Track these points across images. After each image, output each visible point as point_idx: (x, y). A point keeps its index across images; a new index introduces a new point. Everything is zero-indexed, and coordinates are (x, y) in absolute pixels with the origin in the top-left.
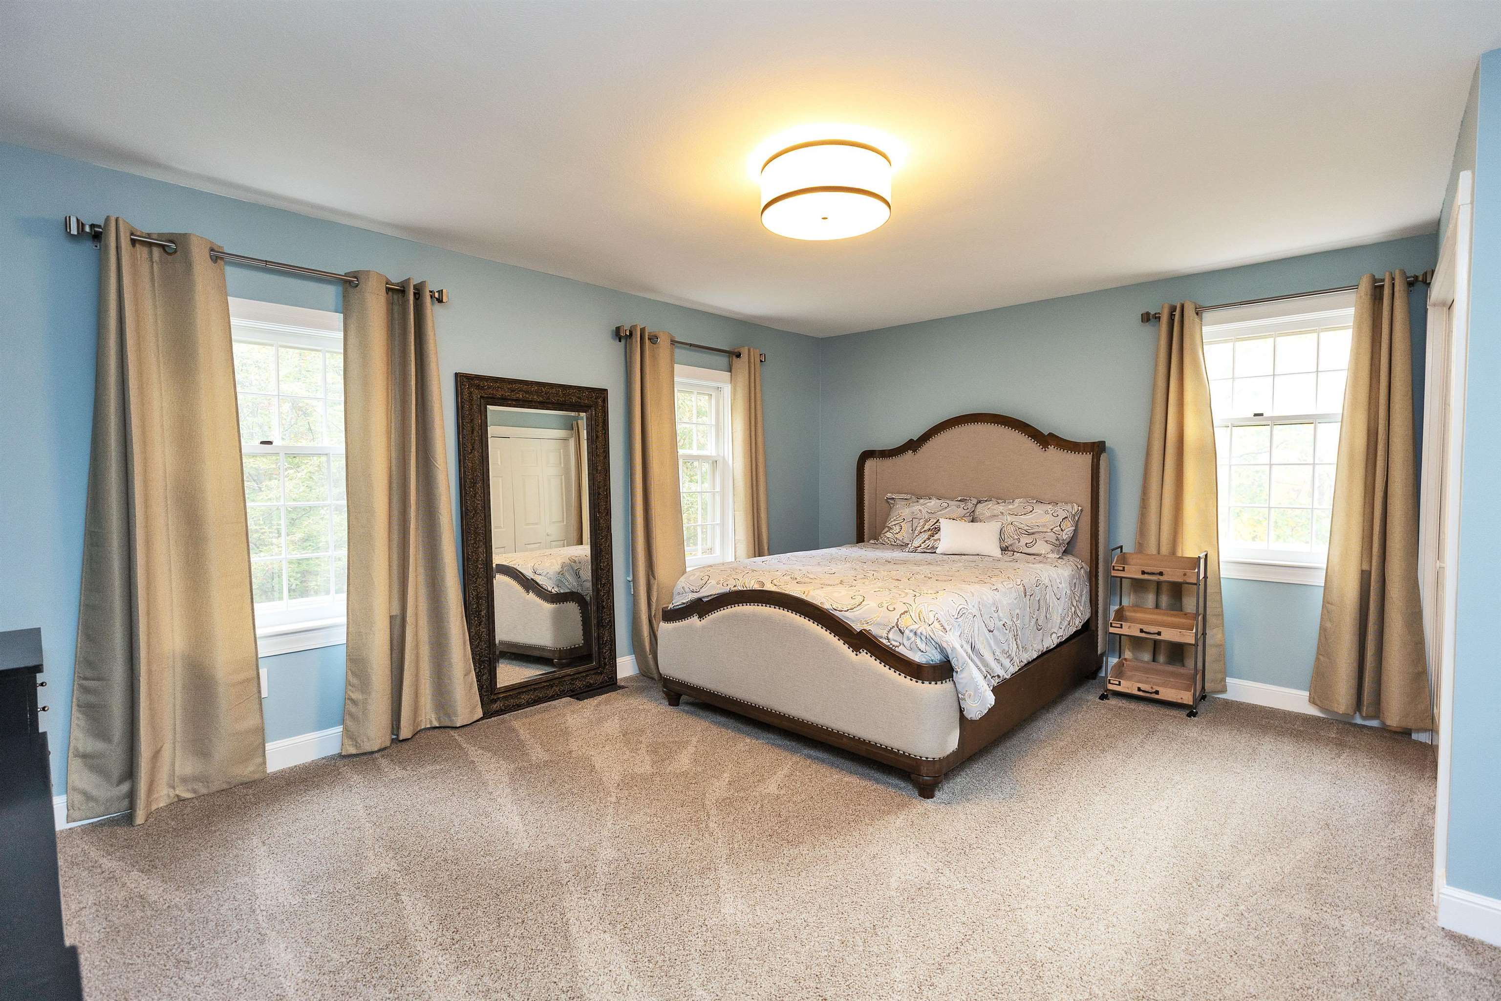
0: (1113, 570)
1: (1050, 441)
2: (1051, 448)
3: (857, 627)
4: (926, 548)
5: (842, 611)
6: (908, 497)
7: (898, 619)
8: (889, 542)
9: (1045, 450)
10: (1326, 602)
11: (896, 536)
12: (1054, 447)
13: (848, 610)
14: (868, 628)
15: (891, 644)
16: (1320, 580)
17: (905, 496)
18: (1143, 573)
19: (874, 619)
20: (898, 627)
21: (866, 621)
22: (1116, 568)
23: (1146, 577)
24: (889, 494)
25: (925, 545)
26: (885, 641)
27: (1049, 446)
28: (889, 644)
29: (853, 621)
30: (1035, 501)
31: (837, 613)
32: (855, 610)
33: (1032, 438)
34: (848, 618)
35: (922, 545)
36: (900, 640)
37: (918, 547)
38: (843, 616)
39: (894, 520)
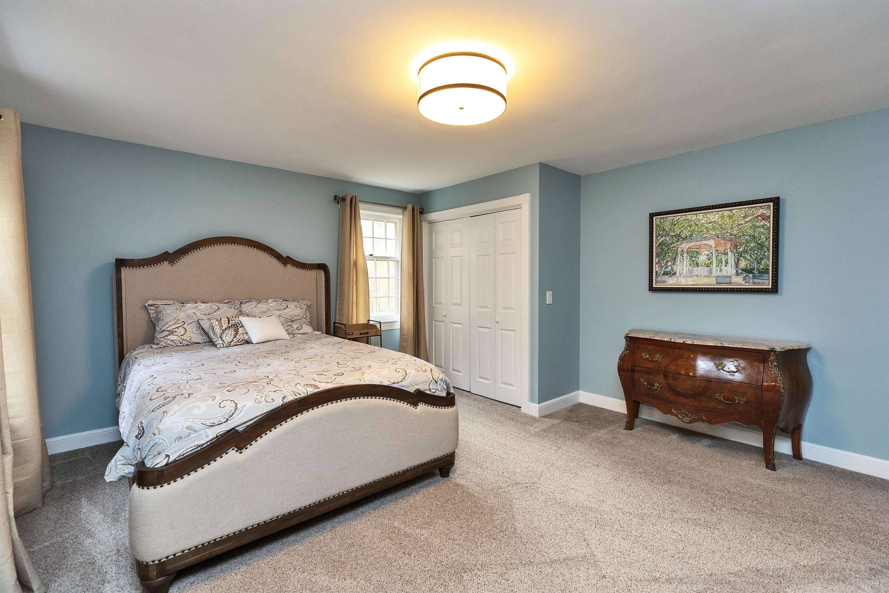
0: (348, 335)
1: (288, 261)
2: (289, 265)
3: (412, 390)
4: (238, 342)
5: (399, 382)
6: (171, 302)
7: (432, 375)
8: (173, 344)
9: (285, 267)
10: (401, 335)
11: (182, 337)
12: (291, 265)
13: (402, 380)
14: (417, 387)
15: (432, 392)
16: (398, 326)
17: (167, 302)
18: (361, 334)
19: (420, 380)
20: (434, 380)
21: (415, 383)
22: (349, 334)
23: (362, 336)
24: (150, 301)
25: (237, 339)
26: (428, 392)
27: (288, 265)
28: (431, 392)
29: (407, 387)
30: (282, 300)
31: (395, 386)
32: (406, 378)
33: (277, 258)
34: (403, 386)
35: (235, 339)
36: (436, 388)
37: (231, 342)
38: (400, 386)
39: (174, 324)
